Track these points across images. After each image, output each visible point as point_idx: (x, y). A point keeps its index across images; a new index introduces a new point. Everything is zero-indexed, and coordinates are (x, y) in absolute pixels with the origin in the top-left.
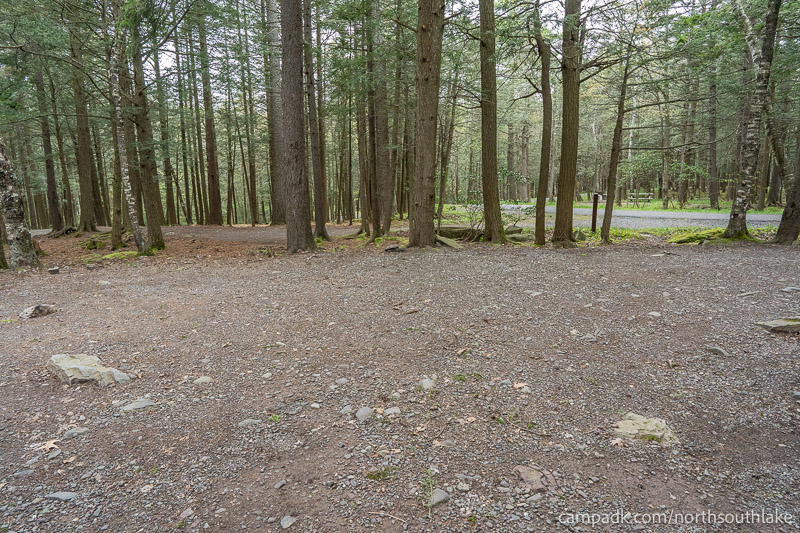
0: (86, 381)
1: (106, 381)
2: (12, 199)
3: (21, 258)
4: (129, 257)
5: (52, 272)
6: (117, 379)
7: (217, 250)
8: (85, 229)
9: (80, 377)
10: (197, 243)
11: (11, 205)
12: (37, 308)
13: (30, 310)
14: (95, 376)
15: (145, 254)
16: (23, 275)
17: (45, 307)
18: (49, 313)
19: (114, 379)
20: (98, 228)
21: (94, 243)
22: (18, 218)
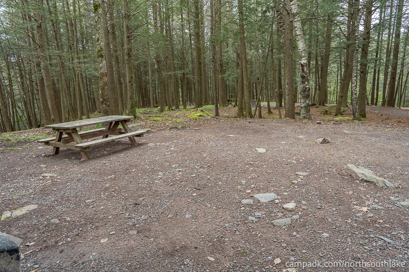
0: (369, 182)
1: (381, 184)
2: (306, 88)
3: (305, 115)
4: (348, 120)
5: (318, 123)
6: (388, 185)
7: (400, 122)
8: (320, 104)
9: (366, 179)
10: (384, 117)
11: (305, 91)
12: (324, 139)
13: (321, 140)
14: (374, 180)
15: (357, 119)
16: (305, 123)
17: (327, 140)
18: (328, 142)
19: (386, 185)
20: (326, 104)
21: (327, 111)
22: (307, 97)
